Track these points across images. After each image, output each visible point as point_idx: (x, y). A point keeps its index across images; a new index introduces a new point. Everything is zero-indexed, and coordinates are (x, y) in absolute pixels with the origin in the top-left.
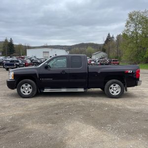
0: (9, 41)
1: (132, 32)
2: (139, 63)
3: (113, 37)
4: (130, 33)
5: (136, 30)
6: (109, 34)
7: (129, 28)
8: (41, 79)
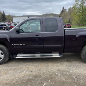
0: (2, 13)
1: (80, 5)
2: (83, 25)
4: (79, 6)
5: (82, 3)
6: (63, 8)
7: (77, 2)
8: (12, 45)
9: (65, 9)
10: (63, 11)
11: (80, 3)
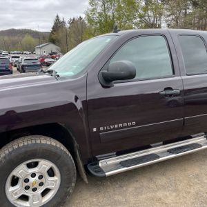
1: (100, 14)
3: (63, 22)
4: (97, 15)
5: (104, 11)
6: (57, 17)
7: (95, 7)
8: (95, 130)
9: (61, 20)
10: (58, 25)
11: (99, 9)
